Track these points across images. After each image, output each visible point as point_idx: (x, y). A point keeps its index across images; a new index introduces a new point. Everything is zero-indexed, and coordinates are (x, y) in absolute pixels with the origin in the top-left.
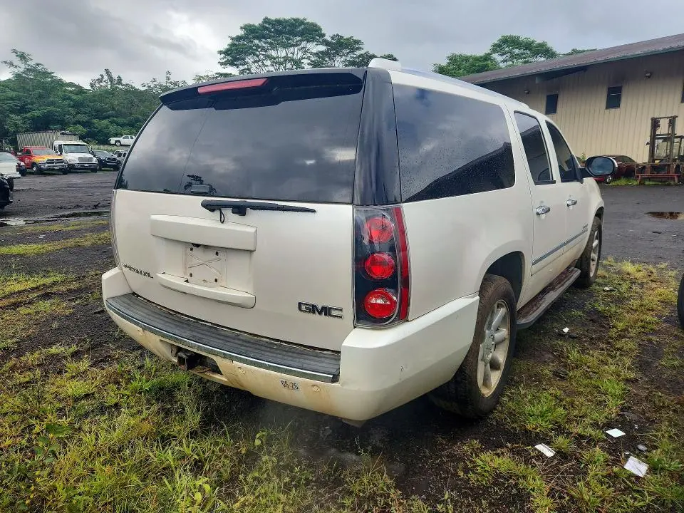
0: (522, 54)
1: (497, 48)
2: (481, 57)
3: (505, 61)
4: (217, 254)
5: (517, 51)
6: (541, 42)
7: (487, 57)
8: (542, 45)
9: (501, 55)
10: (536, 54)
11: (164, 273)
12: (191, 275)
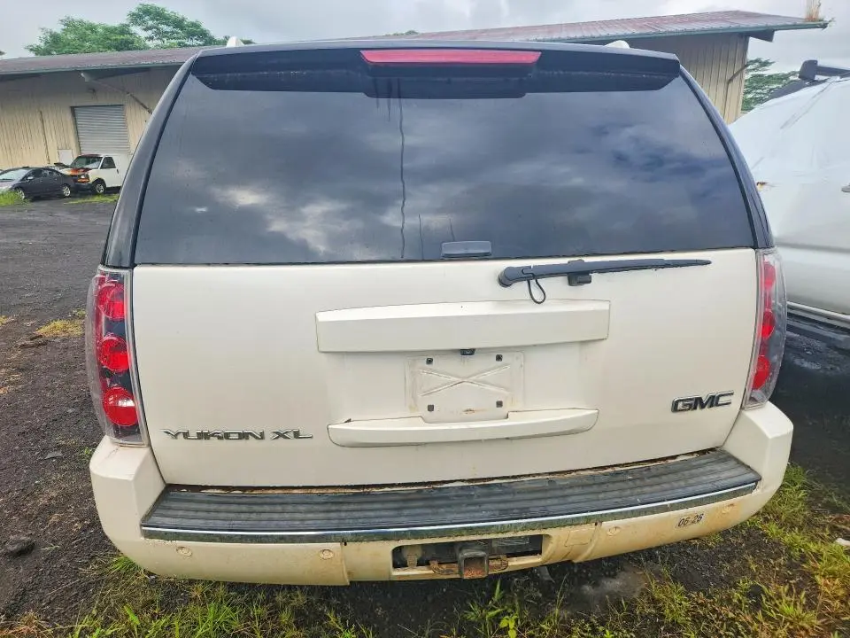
0: (173, 32)
1: (137, 18)
2: (116, 29)
3: (151, 38)
4: (499, 358)
5: (165, 28)
6: (194, 21)
7: (123, 30)
8: (195, 25)
9: (145, 30)
10: (191, 35)
11: (349, 421)
12: (431, 408)
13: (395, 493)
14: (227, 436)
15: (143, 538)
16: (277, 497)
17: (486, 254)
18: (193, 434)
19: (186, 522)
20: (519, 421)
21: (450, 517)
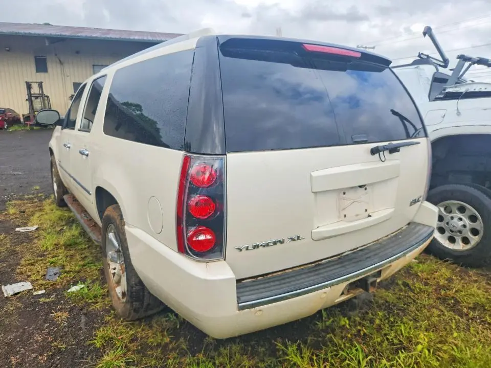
4: (366, 189)
11: (318, 227)
12: (345, 216)
13: (331, 261)
14: (267, 245)
15: (238, 311)
16: (280, 276)
17: (366, 141)
18: (251, 247)
19: (261, 295)
20: (375, 217)
21: (367, 264)
